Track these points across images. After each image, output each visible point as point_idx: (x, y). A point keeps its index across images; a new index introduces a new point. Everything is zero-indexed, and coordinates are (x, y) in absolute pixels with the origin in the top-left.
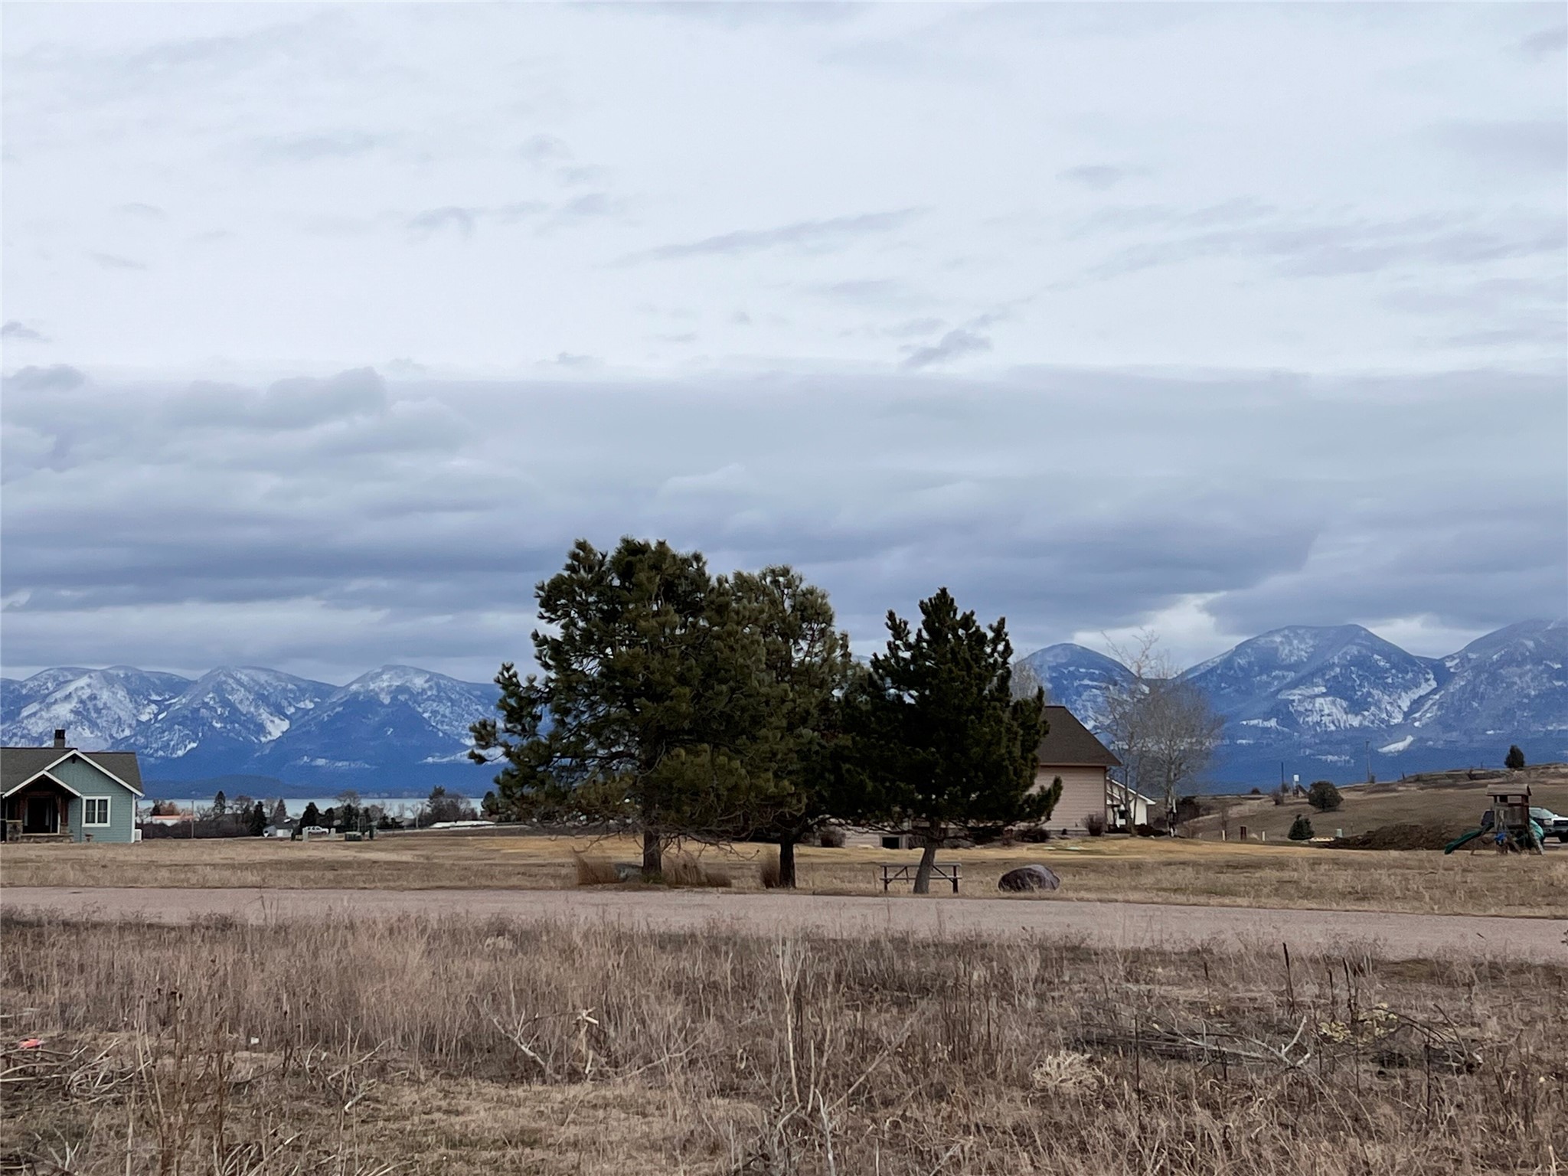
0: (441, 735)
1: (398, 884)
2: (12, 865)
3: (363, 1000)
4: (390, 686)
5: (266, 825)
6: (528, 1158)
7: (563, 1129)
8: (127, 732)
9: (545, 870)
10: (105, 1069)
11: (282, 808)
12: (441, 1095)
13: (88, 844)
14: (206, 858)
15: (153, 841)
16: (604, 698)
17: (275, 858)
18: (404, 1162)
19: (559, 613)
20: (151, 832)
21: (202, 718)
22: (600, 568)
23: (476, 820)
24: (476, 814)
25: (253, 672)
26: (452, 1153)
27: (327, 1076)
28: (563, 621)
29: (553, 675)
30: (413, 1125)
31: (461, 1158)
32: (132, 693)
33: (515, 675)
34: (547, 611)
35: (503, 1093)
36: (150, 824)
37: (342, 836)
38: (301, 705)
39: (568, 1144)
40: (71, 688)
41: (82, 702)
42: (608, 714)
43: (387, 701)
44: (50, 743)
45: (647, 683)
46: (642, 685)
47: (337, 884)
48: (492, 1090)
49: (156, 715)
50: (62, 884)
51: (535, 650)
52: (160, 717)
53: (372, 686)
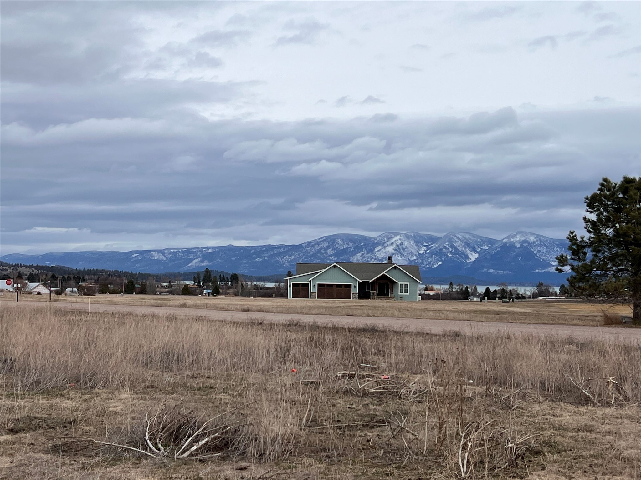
0: (542, 260)
1: (525, 321)
2: (373, 308)
3: (515, 368)
4: (520, 240)
5: (469, 296)
6: (589, 437)
7: (603, 426)
8: (415, 258)
9: (588, 318)
10: (414, 389)
11: (476, 289)
12: (549, 408)
13: (401, 301)
14: (447, 308)
15: (426, 301)
16: (616, 246)
17: (474, 309)
18: (536, 435)
19: (595, 209)
20: (425, 297)
21: (444, 252)
22: (614, 189)
23: (557, 296)
24: (557, 294)
25: (464, 234)
26: (556, 432)
27: (502, 397)
28: (597, 213)
29: (592, 236)
30: (538, 420)
31: (560, 435)
32: (416, 242)
33: (575, 236)
34: (590, 208)
35: (576, 409)
36: (424, 294)
37: (501, 301)
38: (483, 248)
39: (606, 432)
40: (393, 240)
41: (397, 245)
42: (617, 252)
43: (518, 246)
44: (386, 262)
45: (635, 239)
46: (632, 240)
47: (500, 320)
48: (571, 408)
49: (426, 251)
50: (392, 316)
51: (584, 225)
52: (427, 252)
53: (512, 240)
